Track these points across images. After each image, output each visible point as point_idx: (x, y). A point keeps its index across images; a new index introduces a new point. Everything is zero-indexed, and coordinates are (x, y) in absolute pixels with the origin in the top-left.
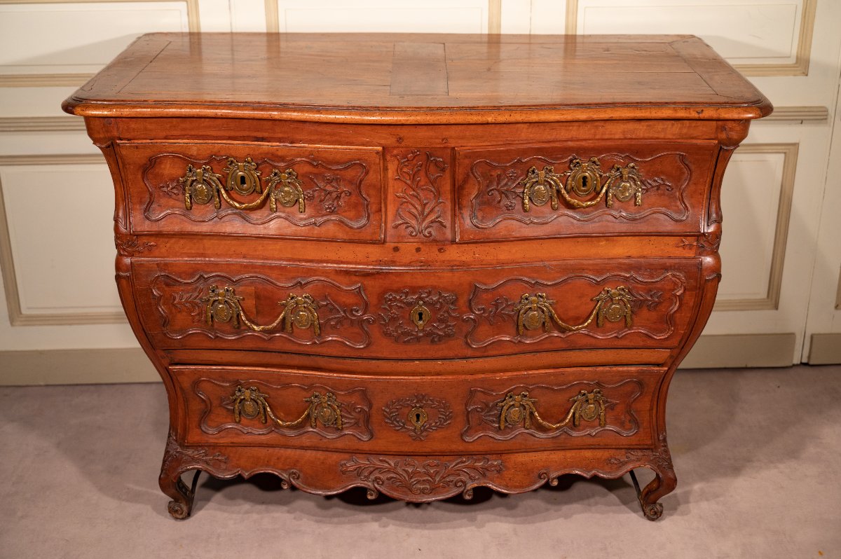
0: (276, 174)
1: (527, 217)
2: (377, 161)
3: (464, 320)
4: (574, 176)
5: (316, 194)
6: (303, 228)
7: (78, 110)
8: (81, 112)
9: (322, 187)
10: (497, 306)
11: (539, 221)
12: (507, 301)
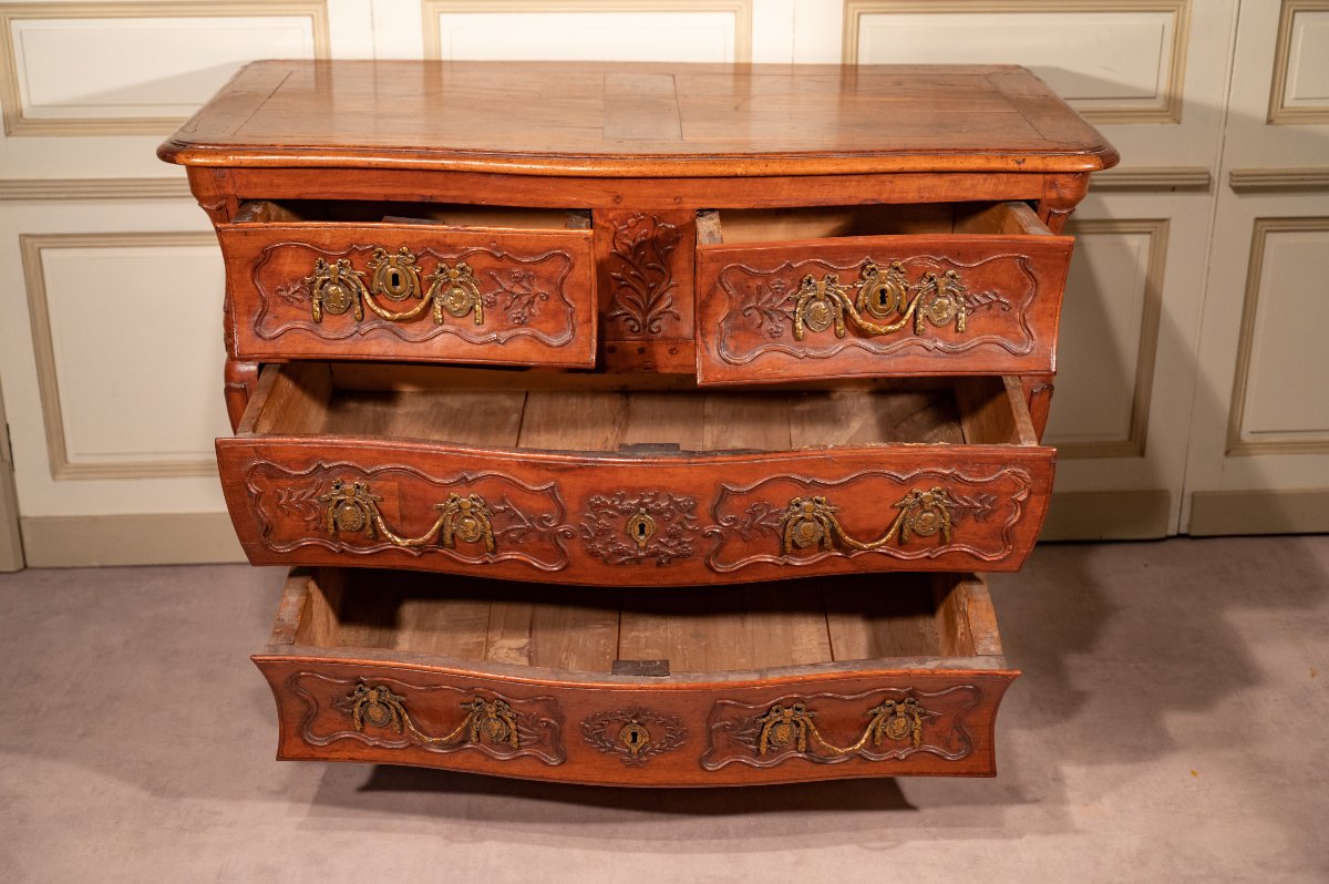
0: (442, 271)
1: (801, 347)
2: (586, 250)
3: (705, 536)
4: (869, 289)
5: (499, 298)
6: (481, 347)
7: (182, 157)
8: (185, 160)
9: (508, 288)
10: (753, 515)
11: (818, 353)
12: (769, 507)
